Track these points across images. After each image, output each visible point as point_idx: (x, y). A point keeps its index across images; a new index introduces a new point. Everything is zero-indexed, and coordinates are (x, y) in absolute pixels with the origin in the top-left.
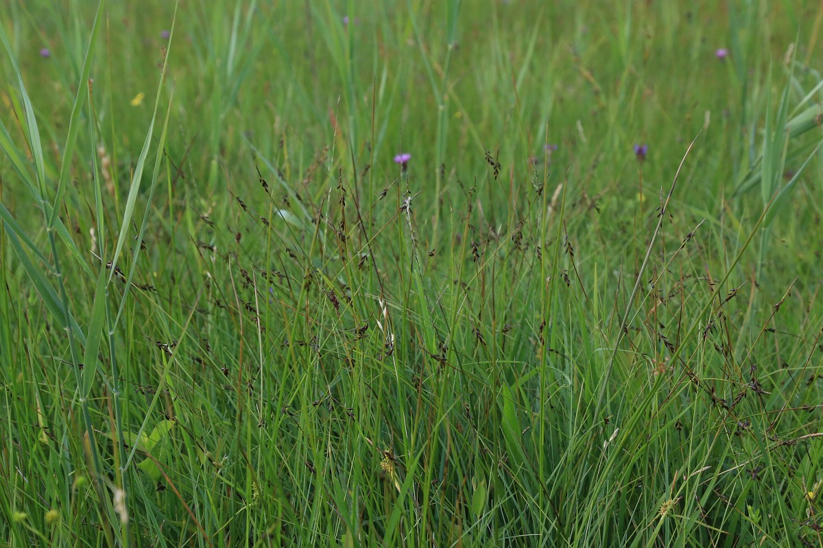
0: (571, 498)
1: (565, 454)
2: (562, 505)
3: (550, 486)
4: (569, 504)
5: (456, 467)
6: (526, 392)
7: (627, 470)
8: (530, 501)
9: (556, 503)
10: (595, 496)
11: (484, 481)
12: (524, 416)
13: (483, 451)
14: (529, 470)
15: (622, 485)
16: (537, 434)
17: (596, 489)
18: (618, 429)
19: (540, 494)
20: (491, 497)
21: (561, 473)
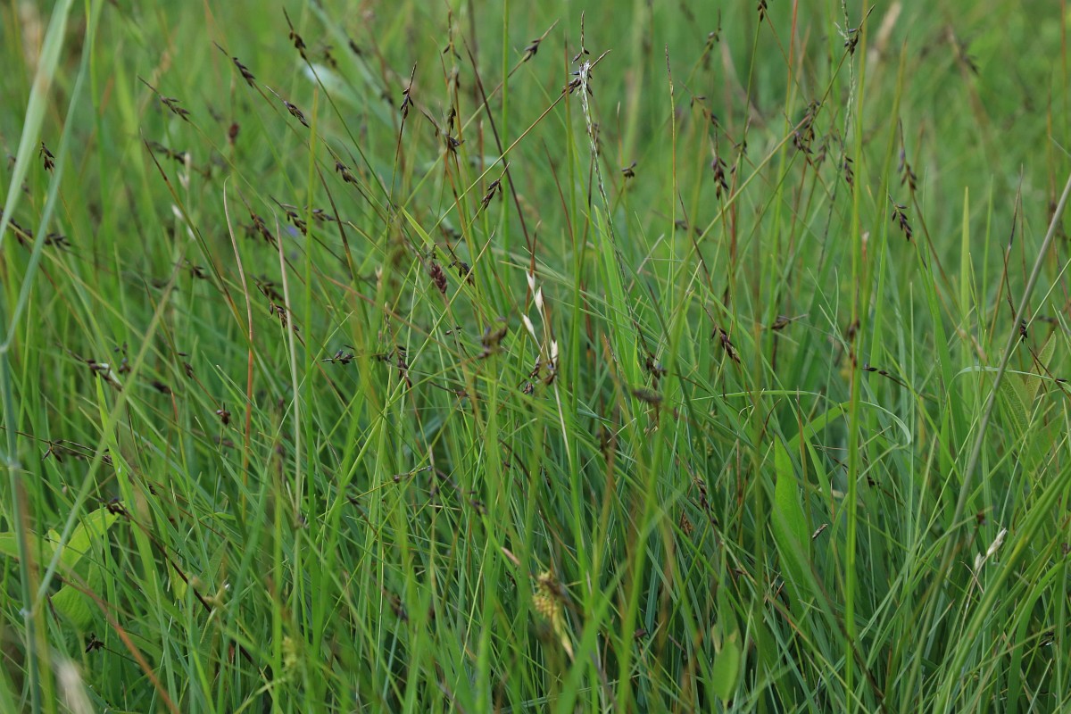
0: (911, 666)
1: (899, 579)
2: (892, 682)
3: (867, 642)
4: (906, 677)
5: (680, 604)
6: (819, 453)
7: (1023, 612)
8: (827, 671)
9: (878, 677)
10: (956, 664)
11: (735, 635)
12: (816, 501)
13: (733, 574)
14: (825, 610)
15: (1012, 641)
16: (842, 537)
17: (959, 649)
18: (1004, 531)
19: (847, 659)
20: (750, 664)
21: (891, 615)
